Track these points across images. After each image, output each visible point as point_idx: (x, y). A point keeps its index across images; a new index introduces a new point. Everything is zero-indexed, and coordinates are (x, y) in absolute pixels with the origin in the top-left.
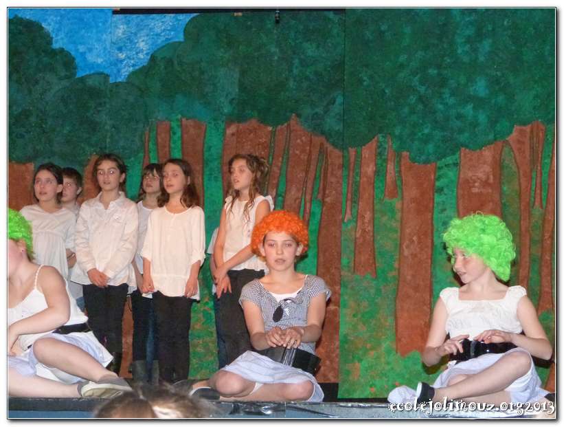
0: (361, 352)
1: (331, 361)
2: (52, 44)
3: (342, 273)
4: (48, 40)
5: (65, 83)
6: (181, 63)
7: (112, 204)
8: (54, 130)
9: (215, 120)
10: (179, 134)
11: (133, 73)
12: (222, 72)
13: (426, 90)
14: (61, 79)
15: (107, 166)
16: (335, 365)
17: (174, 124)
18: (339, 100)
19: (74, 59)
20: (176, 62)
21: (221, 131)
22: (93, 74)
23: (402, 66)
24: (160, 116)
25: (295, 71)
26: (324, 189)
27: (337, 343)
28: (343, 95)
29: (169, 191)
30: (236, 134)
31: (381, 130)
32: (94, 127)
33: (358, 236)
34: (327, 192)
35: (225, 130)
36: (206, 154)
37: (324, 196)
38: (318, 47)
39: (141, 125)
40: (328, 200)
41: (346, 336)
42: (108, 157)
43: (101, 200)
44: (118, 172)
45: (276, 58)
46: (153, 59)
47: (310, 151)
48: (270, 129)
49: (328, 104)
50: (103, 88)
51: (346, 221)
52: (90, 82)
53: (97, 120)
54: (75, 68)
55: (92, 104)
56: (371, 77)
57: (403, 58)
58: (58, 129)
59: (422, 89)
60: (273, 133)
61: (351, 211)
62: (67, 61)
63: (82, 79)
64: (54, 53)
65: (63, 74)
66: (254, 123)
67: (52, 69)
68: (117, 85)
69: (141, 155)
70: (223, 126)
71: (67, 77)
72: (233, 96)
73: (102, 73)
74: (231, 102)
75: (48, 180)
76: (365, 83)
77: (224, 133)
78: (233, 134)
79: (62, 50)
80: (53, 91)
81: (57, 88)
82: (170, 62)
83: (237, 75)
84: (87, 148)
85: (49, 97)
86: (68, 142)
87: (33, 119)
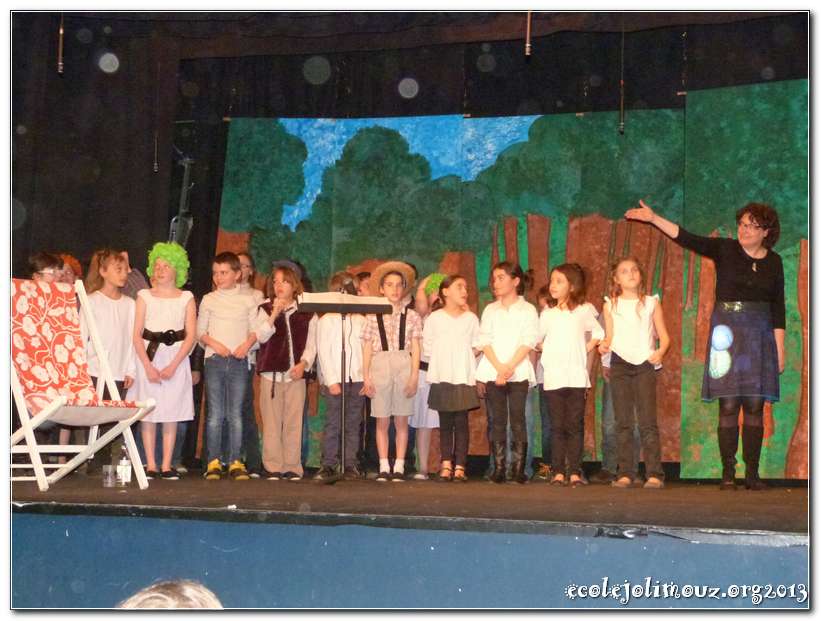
0: (702, 435)
1: (674, 442)
2: (408, 149)
3: (683, 359)
4: (404, 145)
5: (421, 186)
6: (525, 163)
8: (412, 229)
9: (559, 214)
10: (525, 227)
11: (482, 173)
12: (564, 169)
13: (766, 184)
14: (417, 182)
16: (677, 446)
17: (521, 220)
18: (679, 193)
19: (428, 164)
20: (521, 162)
21: (564, 224)
22: (446, 176)
23: (741, 162)
24: (507, 212)
25: (635, 168)
26: (664, 279)
27: (679, 425)
28: (684, 189)
30: (579, 228)
31: (721, 224)
32: (448, 225)
33: (699, 324)
34: (667, 281)
35: (568, 224)
36: (551, 247)
37: (664, 285)
38: (656, 144)
39: (489, 221)
40: (668, 288)
41: (688, 419)
45: (616, 155)
46: (500, 158)
47: (650, 243)
48: (611, 222)
49: (667, 199)
50: (455, 187)
51: (686, 309)
52: (443, 184)
53: (452, 219)
54: (429, 171)
55: (445, 204)
56: (711, 172)
57: (743, 153)
58: (415, 228)
59: (762, 184)
60: (615, 227)
61: (692, 299)
62: (422, 165)
63: (437, 182)
64: (410, 158)
65: (420, 177)
66: (595, 217)
67: (408, 173)
68: (467, 184)
69: (490, 249)
70: (567, 219)
71: (423, 180)
72: (576, 192)
73: (454, 176)
74: (574, 198)
76: (705, 179)
77: (568, 227)
78: (576, 228)
79: (418, 155)
80: (410, 193)
81: (413, 190)
82: (516, 162)
83: (578, 173)
84: (442, 245)
85: (407, 198)
86: (424, 240)
87: (393, 220)
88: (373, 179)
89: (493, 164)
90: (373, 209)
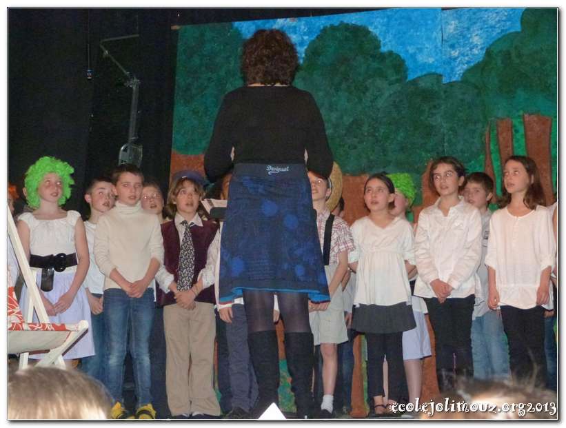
2: (380, 47)
4: (375, 43)
5: (397, 87)
6: (519, 55)
7: (452, 210)
8: (388, 138)
10: (522, 131)
11: (468, 71)
14: (391, 84)
15: (443, 169)
17: (516, 122)
19: (403, 61)
20: (513, 55)
22: (425, 75)
24: (500, 114)
29: (510, 190)
32: (429, 131)
39: (480, 126)
42: (443, 159)
43: (439, 207)
44: (455, 174)
46: (489, 53)
50: (436, 88)
52: (422, 84)
54: (406, 70)
55: (426, 107)
58: (391, 136)
62: (398, 64)
63: (414, 82)
64: (382, 57)
65: (393, 78)
67: (381, 74)
68: (451, 84)
69: (482, 157)
71: (398, 81)
73: (434, 74)
75: (380, 189)
79: (391, 53)
80: (384, 96)
81: (387, 94)
82: (507, 55)
84: (423, 154)
85: (380, 103)
86: (402, 149)
87: (365, 128)
88: (340, 84)
89: (481, 60)
90: (341, 118)
